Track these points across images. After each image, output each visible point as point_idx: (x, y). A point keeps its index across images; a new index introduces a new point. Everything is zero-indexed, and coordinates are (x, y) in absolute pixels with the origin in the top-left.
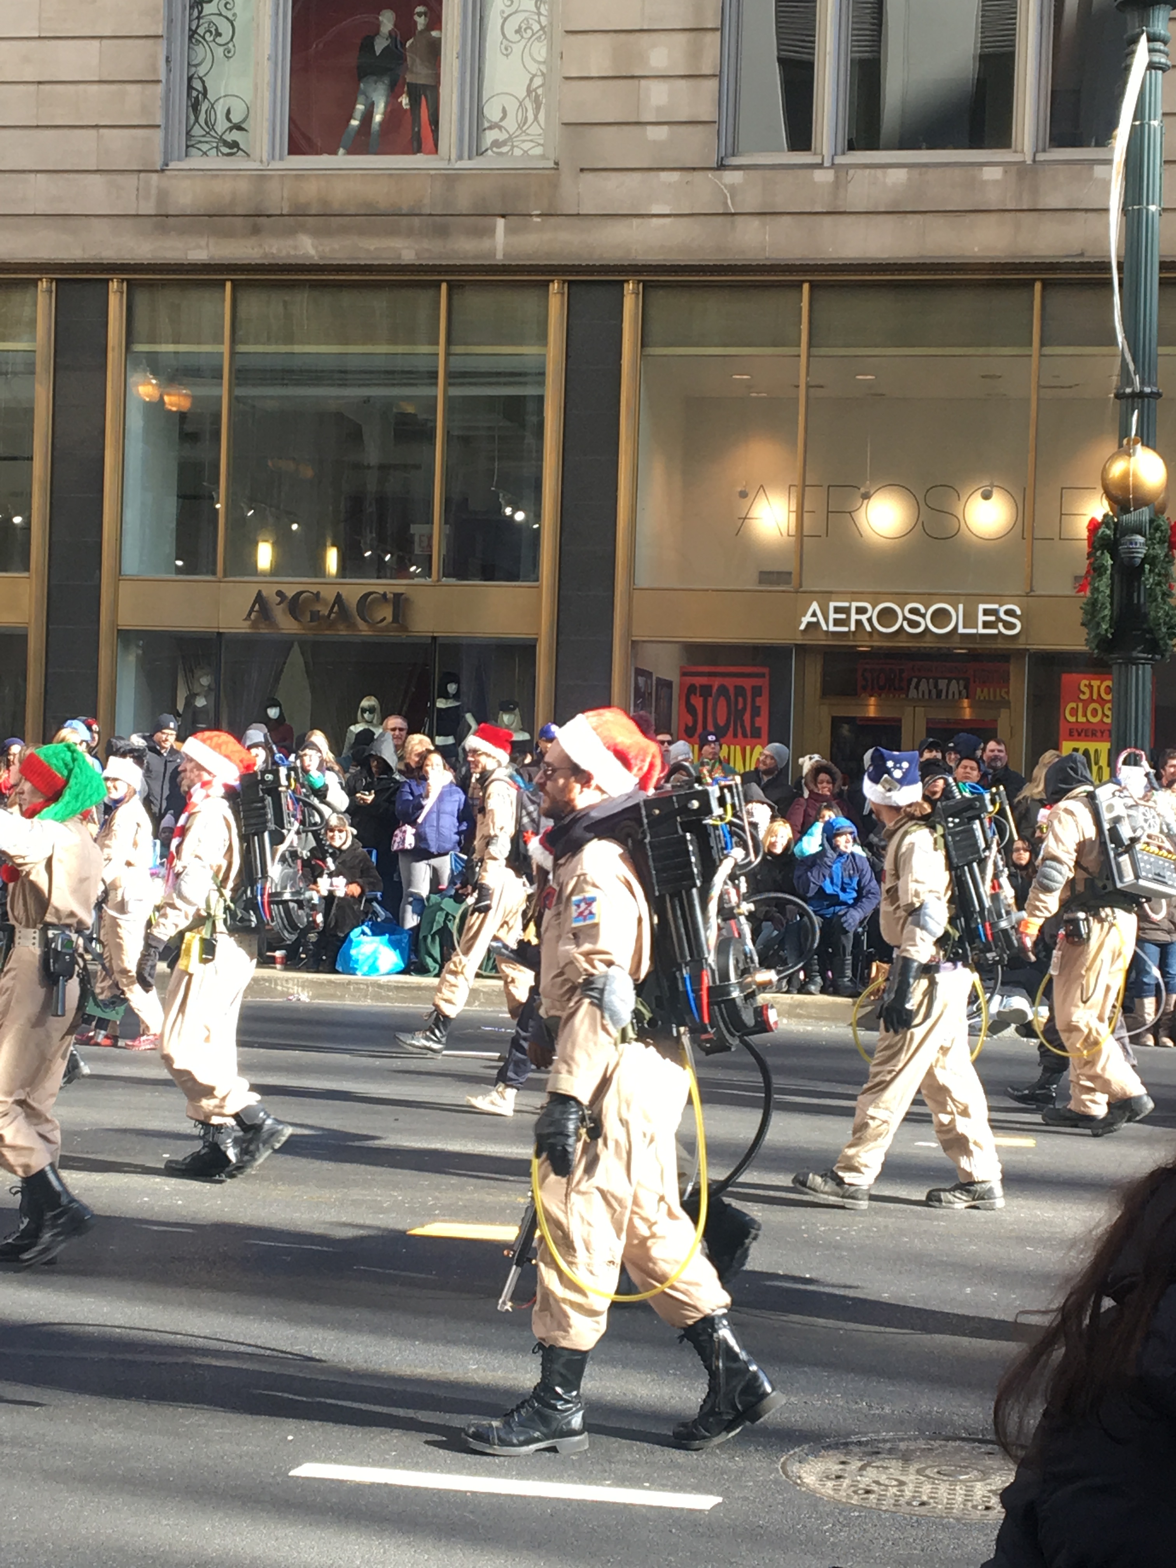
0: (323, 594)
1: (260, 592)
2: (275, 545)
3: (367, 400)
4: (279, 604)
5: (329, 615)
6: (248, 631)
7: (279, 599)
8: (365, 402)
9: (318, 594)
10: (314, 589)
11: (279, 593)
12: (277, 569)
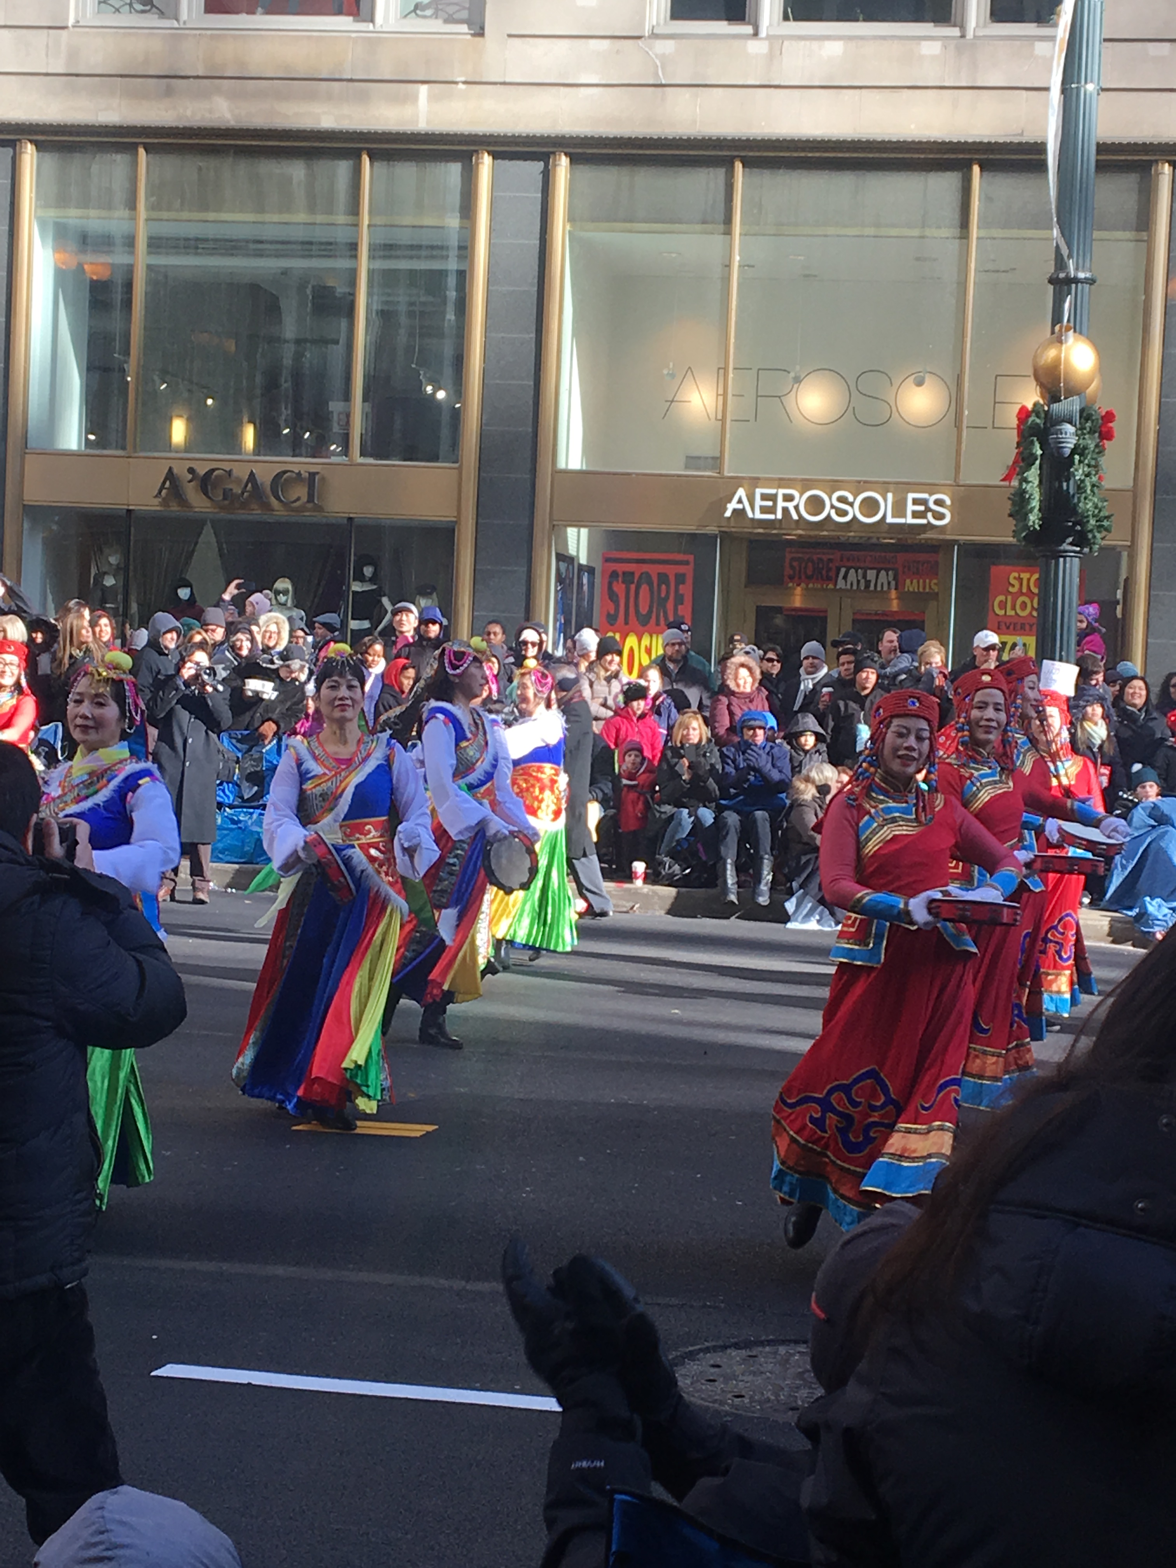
0: (235, 473)
1: (170, 469)
2: (189, 420)
3: (285, 272)
4: (190, 481)
5: (243, 493)
6: (158, 508)
7: (190, 476)
8: (282, 274)
9: (230, 473)
10: (227, 466)
11: (191, 470)
12: (189, 446)
